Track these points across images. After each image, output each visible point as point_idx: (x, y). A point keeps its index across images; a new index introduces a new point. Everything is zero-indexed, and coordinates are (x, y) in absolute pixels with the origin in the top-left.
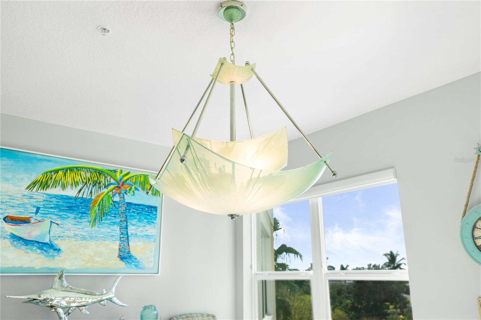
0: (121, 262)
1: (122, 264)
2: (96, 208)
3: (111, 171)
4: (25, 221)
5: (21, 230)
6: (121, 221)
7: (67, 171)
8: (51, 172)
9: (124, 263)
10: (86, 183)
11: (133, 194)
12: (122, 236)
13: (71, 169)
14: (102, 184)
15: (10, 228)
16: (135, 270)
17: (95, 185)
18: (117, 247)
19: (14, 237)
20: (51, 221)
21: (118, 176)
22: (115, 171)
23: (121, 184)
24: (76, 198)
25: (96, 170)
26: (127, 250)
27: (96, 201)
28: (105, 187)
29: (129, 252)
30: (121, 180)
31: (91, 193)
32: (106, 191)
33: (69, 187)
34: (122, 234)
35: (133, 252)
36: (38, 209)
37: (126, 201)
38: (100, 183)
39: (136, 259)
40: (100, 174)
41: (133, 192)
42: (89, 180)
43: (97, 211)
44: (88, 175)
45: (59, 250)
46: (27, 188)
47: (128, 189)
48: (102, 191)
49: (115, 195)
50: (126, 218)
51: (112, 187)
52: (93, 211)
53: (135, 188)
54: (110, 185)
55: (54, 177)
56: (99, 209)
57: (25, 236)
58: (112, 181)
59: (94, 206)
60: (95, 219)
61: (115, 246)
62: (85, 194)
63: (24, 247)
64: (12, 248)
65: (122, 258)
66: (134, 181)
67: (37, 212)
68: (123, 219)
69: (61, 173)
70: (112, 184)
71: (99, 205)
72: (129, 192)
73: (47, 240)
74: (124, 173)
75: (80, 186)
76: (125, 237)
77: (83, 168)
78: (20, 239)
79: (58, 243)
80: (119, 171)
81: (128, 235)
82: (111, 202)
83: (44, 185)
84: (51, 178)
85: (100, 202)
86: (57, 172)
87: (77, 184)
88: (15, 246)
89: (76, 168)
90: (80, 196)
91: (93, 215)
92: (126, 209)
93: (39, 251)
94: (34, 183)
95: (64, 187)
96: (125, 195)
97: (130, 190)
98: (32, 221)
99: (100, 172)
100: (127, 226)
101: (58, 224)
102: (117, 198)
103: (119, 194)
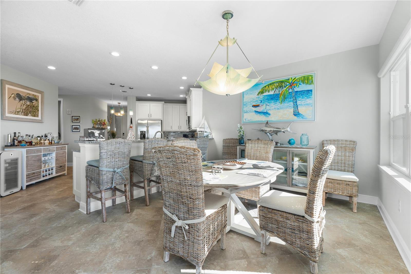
0: (295, 116)
1: (295, 117)
2: (282, 97)
3: (287, 80)
4: (258, 106)
5: (257, 109)
6: (293, 100)
7: (269, 85)
8: (264, 87)
9: (296, 117)
10: (277, 88)
11: (298, 87)
12: (294, 106)
13: (271, 84)
14: (283, 86)
15: (254, 109)
16: (302, 119)
17: (281, 87)
18: (292, 111)
19: (255, 111)
20: (266, 105)
21: (290, 81)
22: (289, 79)
23: (292, 84)
24: (274, 95)
25: (280, 82)
26: (297, 112)
27: (281, 94)
28: (285, 87)
29: (298, 112)
30: (292, 82)
31: (279, 91)
32: (285, 89)
33: (271, 91)
34: (294, 105)
35: (300, 112)
36: (261, 101)
37: (295, 91)
38: (282, 86)
39: (302, 115)
40: (282, 83)
41: (298, 86)
42: (278, 86)
43: (282, 98)
44: (277, 84)
45: (270, 114)
46: (257, 95)
47: (295, 85)
48: (284, 89)
49: (289, 89)
50: (296, 98)
51: (288, 86)
52: (281, 98)
53: (299, 84)
54: (287, 86)
55: (265, 89)
56: (283, 97)
57: (258, 111)
58: (288, 84)
59: (281, 96)
60: (282, 101)
61: (292, 110)
62: (277, 92)
63: (259, 114)
64: (256, 115)
66: (298, 81)
67: (261, 103)
68: (294, 99)
69: (267, 87)
70: (288, 85)
71: (283, 95)
72: (296, 87)
73: (265, 111)
74: (293, 79)
75: (275, 90)
76: (296, 106)
77: (275, 82)
78: (257, 112)
79: (269, 112)
80: (290, 78)
81: (297, 105)
82: (288, 93)
83: (262, 92)
84: (264, 90)
85: (283, 94)
86: (266, 87)
87: (273, 89)
88: (256, 114)
89: (272, 83)
90: (275, 93)
91: (281, 99)
92: (295, 94)
93: (263, 115)
94: (259, 93)
95: (269, 92)
96: (294, 88)
97: (297, 85)
98: (260, 105)
99: (282, 82)
100: (296, 101)
101: (268, 105)
102: (291, 91)
103: (291, 89)
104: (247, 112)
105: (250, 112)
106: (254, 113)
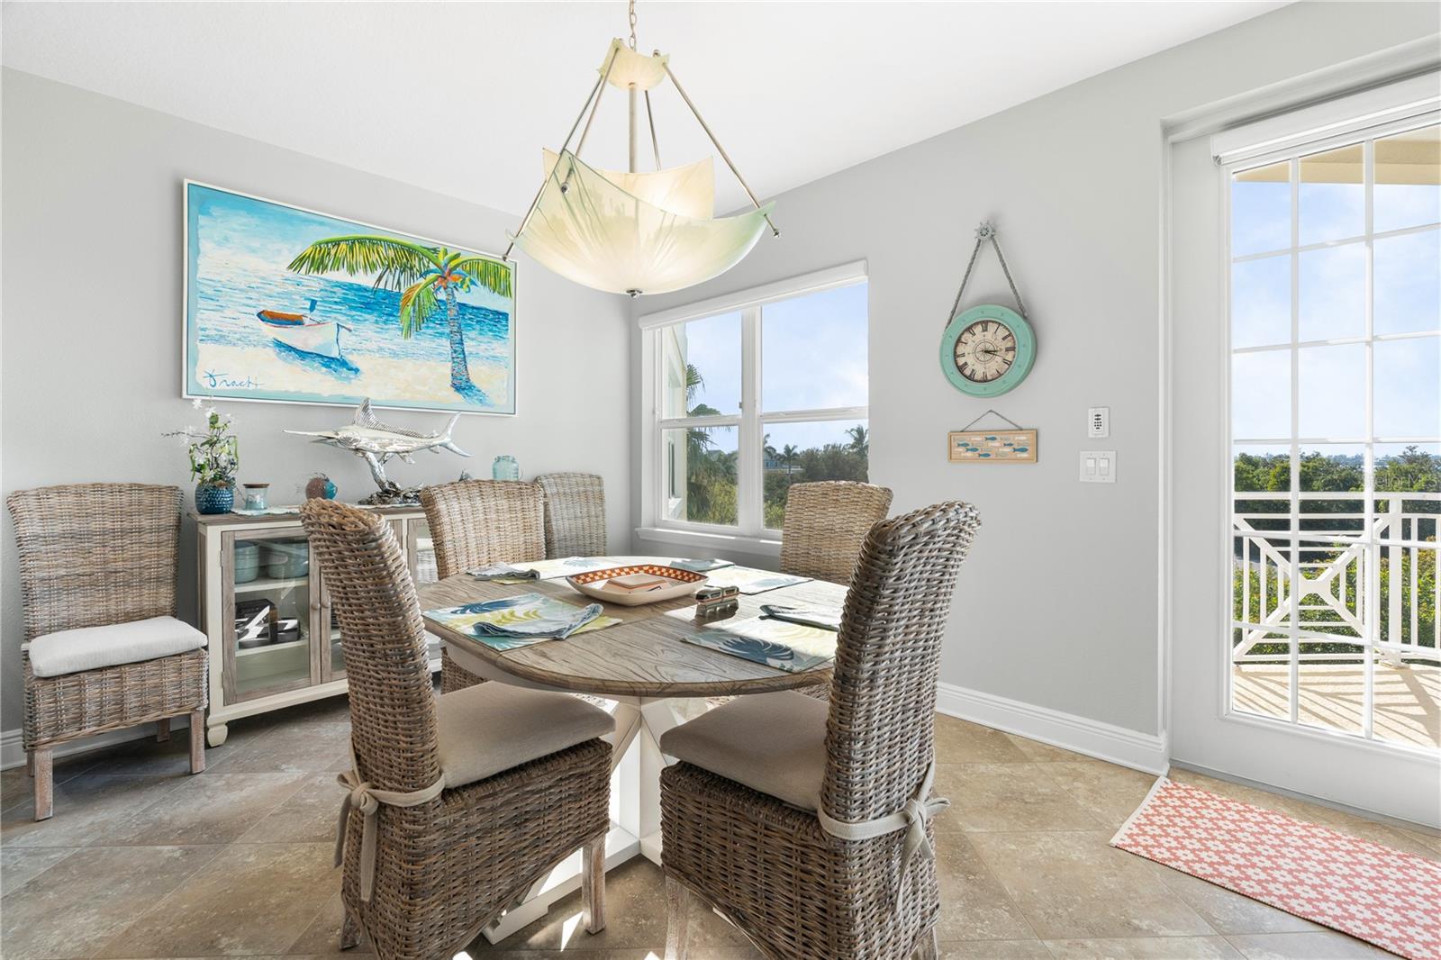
0: (457, 393)
2: (410, 309)
3: (429, 249)
4: (296, 321)
5: (288, 335)
6: (451, 332)
7: (353, 243)
8: (327, 243)
9: (461, 396)
10: (389, 265)
11: (468, 290)
12: (454, 355)
13: (361, 241)
14: (415, 270)
15: (271, 331)
16: (478, 407)
17: (404, 270)
18: (449, 372)
19: (279, 344)
20: (338, 325)
21: (442, 260)
22: (435, 251)
23: (446, 272)
24: (374, 291)
25: (403, 246)
26: (464, 378)
27: (408, 298)
28: (421, 276)
29: (468, 380)
30: (446, 265)
31: (399, 283)
32: (422, 281)
33: (361, 271)
34: (455, 351)
35: (474, 381)
36: (314, 303)
37: (457, 301)
38: (411, 269)
39: (479, 391)
40: (410, 253)
41: (468, 286)
42: (393, 262)
43: (412, 314)
44: (391, 253)
45: (357, 370)
46: (290, 267)
47: (459, 282)
48: (416, 282)
49: (439, 289)
50: (459, 328)
51: (431, 276)
52: (406, 313)
53: (470, 280)
54: (428, 272)
55: (333, 252)
56: (414, 311)
57: (299, 346)
58: (432, 266)
59: (406, 304)
60: (410, 326)
61: (446, 370)
62: (389, 283)
63: (298, 362)
64: (280, 363)
65: (458, 388)
66: (468, 268)
67: (312, 308)
68: (455, 329)
69: (343, 246)
70: (432, 271)
71: (414, 304)
72: (461, 287)
73: (335, 354)
74: (450, 255)
75: (380, 271)
76: (460, 357)
77: (380, 240)
78: (290, 348)
79: (352, 359)
80: (442, 249)
81: (464, 354)
82: (433, 300)
84: (329, 254)
85: (415, 299)
86: (337, 243)
87: (373, 267)
88: (285, 360)
89: (370, 240)
90: (381, 286)
91: (406, 319)
92: (459, 314)
93: (324, 369)
94: (301, 260)
95: (352, 270)
96: (455, 291)
97: (463, 283)
98: (307, 321)
99: (411, 251)
100: (462, 340)
101: (350, 331)
102: (442, 296)
103: (445, 289)
104: (220, 339)
105: (245, 340)
106: (271, 352)
